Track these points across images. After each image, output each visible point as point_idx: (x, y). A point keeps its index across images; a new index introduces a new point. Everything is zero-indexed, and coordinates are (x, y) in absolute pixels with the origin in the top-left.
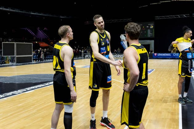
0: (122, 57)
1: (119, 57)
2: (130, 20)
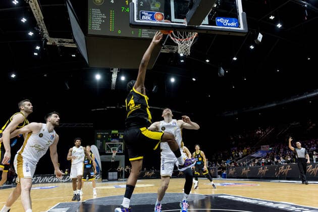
2: (91, 125)
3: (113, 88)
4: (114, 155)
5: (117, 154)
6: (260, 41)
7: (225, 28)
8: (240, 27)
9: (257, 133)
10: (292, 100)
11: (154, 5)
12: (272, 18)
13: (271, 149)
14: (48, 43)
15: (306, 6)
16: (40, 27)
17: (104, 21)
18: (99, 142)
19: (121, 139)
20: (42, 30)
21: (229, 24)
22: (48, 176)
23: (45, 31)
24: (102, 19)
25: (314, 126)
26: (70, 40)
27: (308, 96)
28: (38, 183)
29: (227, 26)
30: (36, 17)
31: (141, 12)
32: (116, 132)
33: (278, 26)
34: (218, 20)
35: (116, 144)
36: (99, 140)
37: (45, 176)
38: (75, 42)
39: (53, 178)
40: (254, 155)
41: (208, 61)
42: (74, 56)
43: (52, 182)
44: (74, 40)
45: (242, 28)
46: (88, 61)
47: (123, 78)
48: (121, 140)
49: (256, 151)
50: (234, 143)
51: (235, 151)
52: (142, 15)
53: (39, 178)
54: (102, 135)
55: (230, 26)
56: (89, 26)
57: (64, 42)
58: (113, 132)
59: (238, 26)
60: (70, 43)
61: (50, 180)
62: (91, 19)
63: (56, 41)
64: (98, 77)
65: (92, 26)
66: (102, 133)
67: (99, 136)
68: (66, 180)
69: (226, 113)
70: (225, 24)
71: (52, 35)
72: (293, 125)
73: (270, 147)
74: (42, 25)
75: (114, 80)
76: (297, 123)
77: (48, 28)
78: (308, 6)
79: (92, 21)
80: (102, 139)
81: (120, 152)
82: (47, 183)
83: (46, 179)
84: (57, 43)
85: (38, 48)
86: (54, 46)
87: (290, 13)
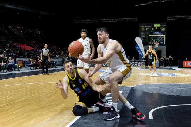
0: (141, 65)
1: (138, 65)
2: (135, 19)
4: (156, 46)
5: (159, 45)
18: (142, 34)
19: (163, 31)
32: (159, 25)
35: (158, 37)
36: (142, 32)
48: (163, 33)
54: (145, 28)
58: (155, 25)
66: (145, 26)
67: (143, 29)
80: (145, 32)
81: (162, 43)
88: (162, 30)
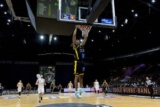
2: (37, 63)
3: (50, 44)
4: (49, 80)
6: (126, 23)
7: (106, 24)
8: (113, 24)
9: (124, 69)
10: (141, 53)
11: (72, 3)
12: (133, 11)
13: (130, 78)
14: (15, 19)
15: (150, 6)
16: (10, 11)
17: (45, 10)
18: (41, 72)
20: (11, 12)
21: (108, 22)
22: (13, 90)
23: (13, 13)
24: (45, 9)
25: (151, 67)
26: (27, 18)
27: (149, 51)
28: (8, 94)
29: (107, 23)
30: (8, 5)
31: (63, 15)
32: (51, 67)
33: (135, 15)
34: (103, 20)
35: (50, 74)
36: (41, 71)
37: (11, 90)
38: (29, 19)
39: (16, 91)
40: (122, 81)
41: (100, 31)
42: (29, 26)
43: (15, 94)
44: (29, 18)
45: (114, 25)
46: (37, 30)
47: (55, 39)
48: (53, 72)
49: (123, 79)
50: (112, 74)
51: (112, 78)
52: (64, 16)
53: (8, 91)
54: (43, 69)
55: (109, 24)
56: (37, 12)
57: (24, 19)
58: (49, 67)
59: (113, 23)
60: (27, 19)
61: (14, 92)
62: (39, 9)
63: (19, 18)
64: (42, 37)
65: (39, 12)
66: (43, 68)
67: (42, 69)
68: (23, 93)
69: (109, 59)
70: (106, 22)
71: (17, 15)
72: (141, 66)
73: (130, 77)
74: (12, 9)
75: (50, 40)
76: (144, 65)
77: (15, 11)
78: (151, 6)
79: (39, 10)
80: (43, 71)
81: (52, 78)
82: (13, 94)
83: (12, 92)
84: (20, 19)
85: (9, 21)
86: (18, 21)
87: (142, 9)
88: (53, 70)
